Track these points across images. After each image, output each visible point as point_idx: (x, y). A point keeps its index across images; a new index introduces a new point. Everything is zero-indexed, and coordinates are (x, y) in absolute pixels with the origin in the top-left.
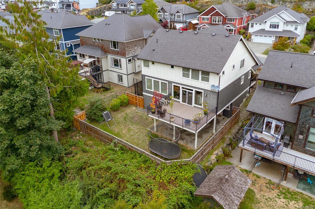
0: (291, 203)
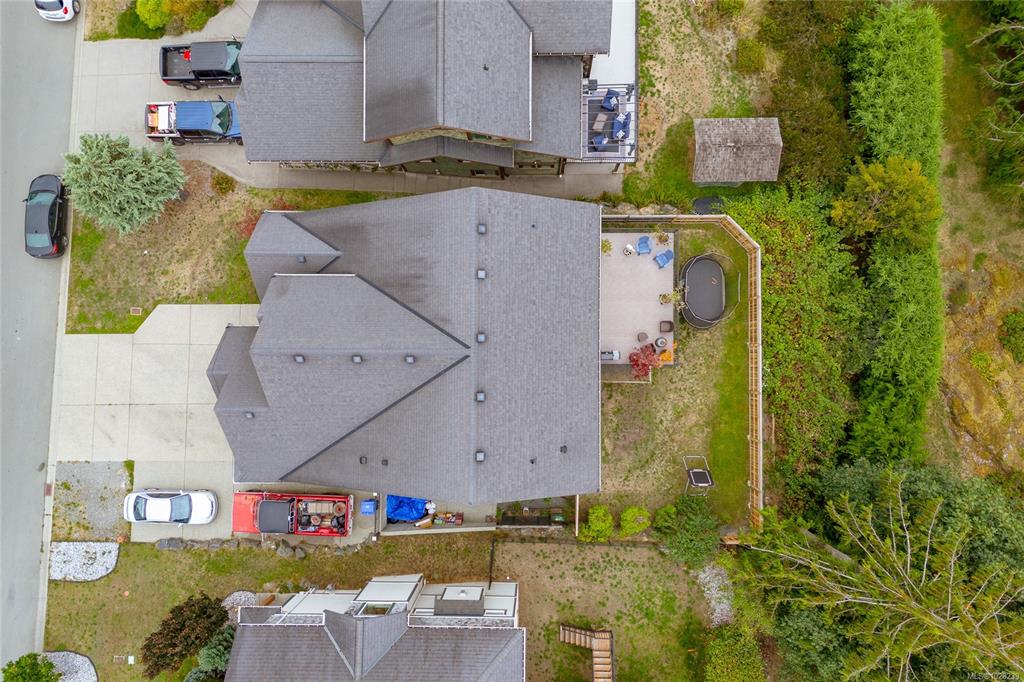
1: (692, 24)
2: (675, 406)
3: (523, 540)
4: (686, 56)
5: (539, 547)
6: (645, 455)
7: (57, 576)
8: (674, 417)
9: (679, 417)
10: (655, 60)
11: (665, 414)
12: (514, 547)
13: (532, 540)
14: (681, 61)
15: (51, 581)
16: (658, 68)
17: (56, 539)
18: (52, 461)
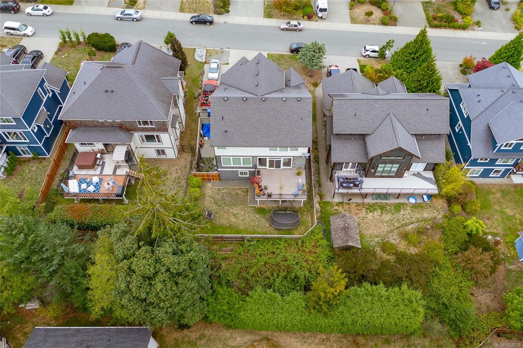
0: (375, 214)
1: (399, 227)
2: (238, 214)
3: (191, 162)
4: (385, 224)
5: (188, 166)
6: (219, 203)
7: (196, 50)
8: (234, 213)
9: (234, 215)
10: (381, 213)
11: (235, 210)
12: (189, 159)
13: (191, 164)
14: (382, 222)
15: (195, 49)
16: (378, 214)
17: (207, 50)
18: (230, 50)
